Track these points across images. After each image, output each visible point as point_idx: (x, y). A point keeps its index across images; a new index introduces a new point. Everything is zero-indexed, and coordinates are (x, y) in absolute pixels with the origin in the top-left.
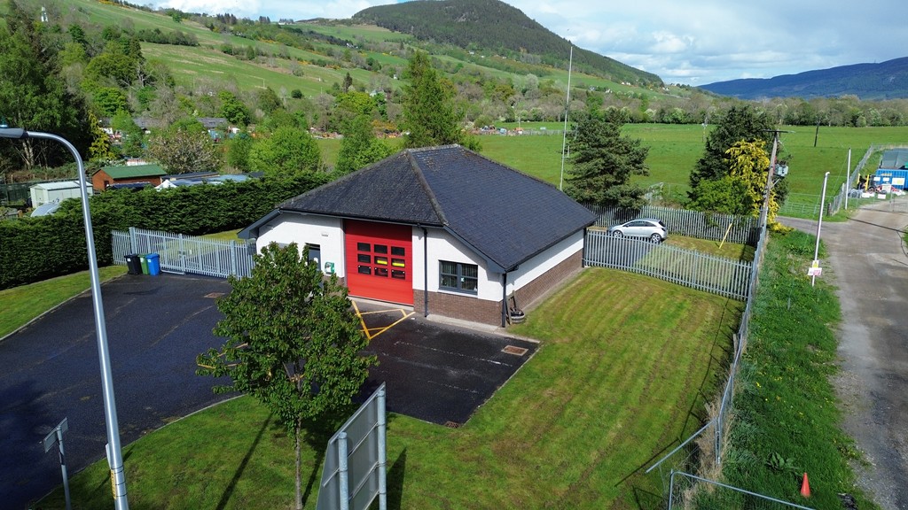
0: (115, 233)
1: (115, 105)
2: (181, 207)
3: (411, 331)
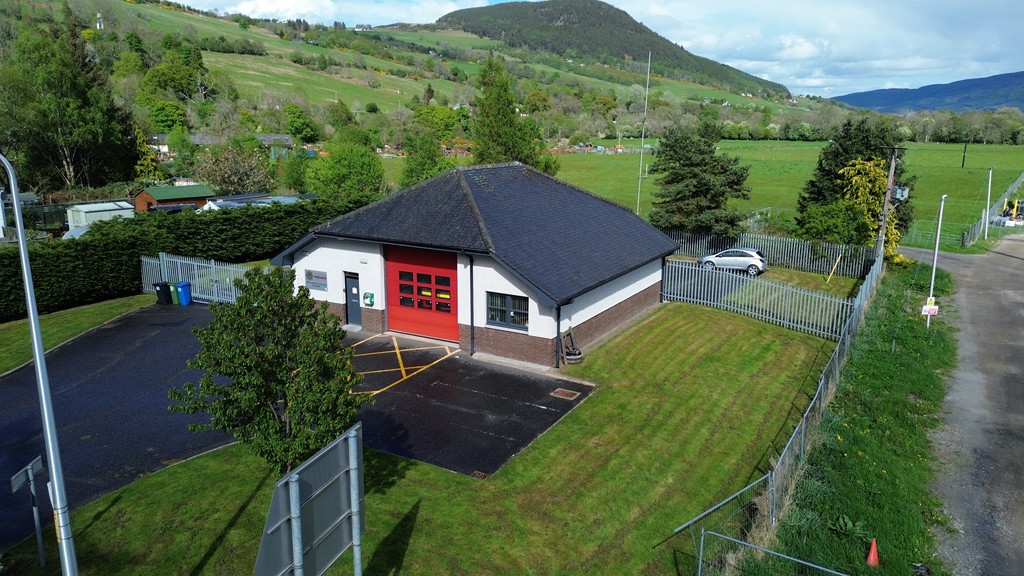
0: (144, 259)
1: (172, 121)
2: (221, 231)
3: (451, 371)
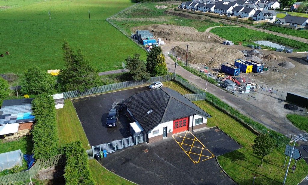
3: (199, 136)
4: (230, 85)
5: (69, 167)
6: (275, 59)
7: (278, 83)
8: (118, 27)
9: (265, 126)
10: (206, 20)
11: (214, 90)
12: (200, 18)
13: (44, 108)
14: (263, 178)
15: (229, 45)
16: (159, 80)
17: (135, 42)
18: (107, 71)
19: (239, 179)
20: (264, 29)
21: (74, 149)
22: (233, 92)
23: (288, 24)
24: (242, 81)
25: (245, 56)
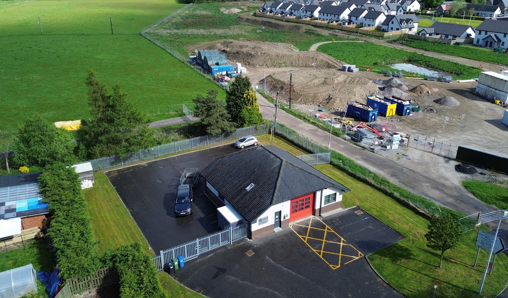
3: (333, 223)
4: (367, 136)
5: (128, 288)
6: (428, 92)
7: (439, 131)
8: (164, 46)
9: (433, 201)
10: (308, 32)
11: (342, 146)
12: (298, 28)
13: (63, 189)
14: (446, 286)
15: (352, 71)
16: (249, 133)
17: (197, 70)
18: (159, 121)
19: (409, 290)
20: (402, 46)
21: (130, 258)
22: (373, 149)
23: (438, 37)
24: (384, 130)
25: (380, 89)
